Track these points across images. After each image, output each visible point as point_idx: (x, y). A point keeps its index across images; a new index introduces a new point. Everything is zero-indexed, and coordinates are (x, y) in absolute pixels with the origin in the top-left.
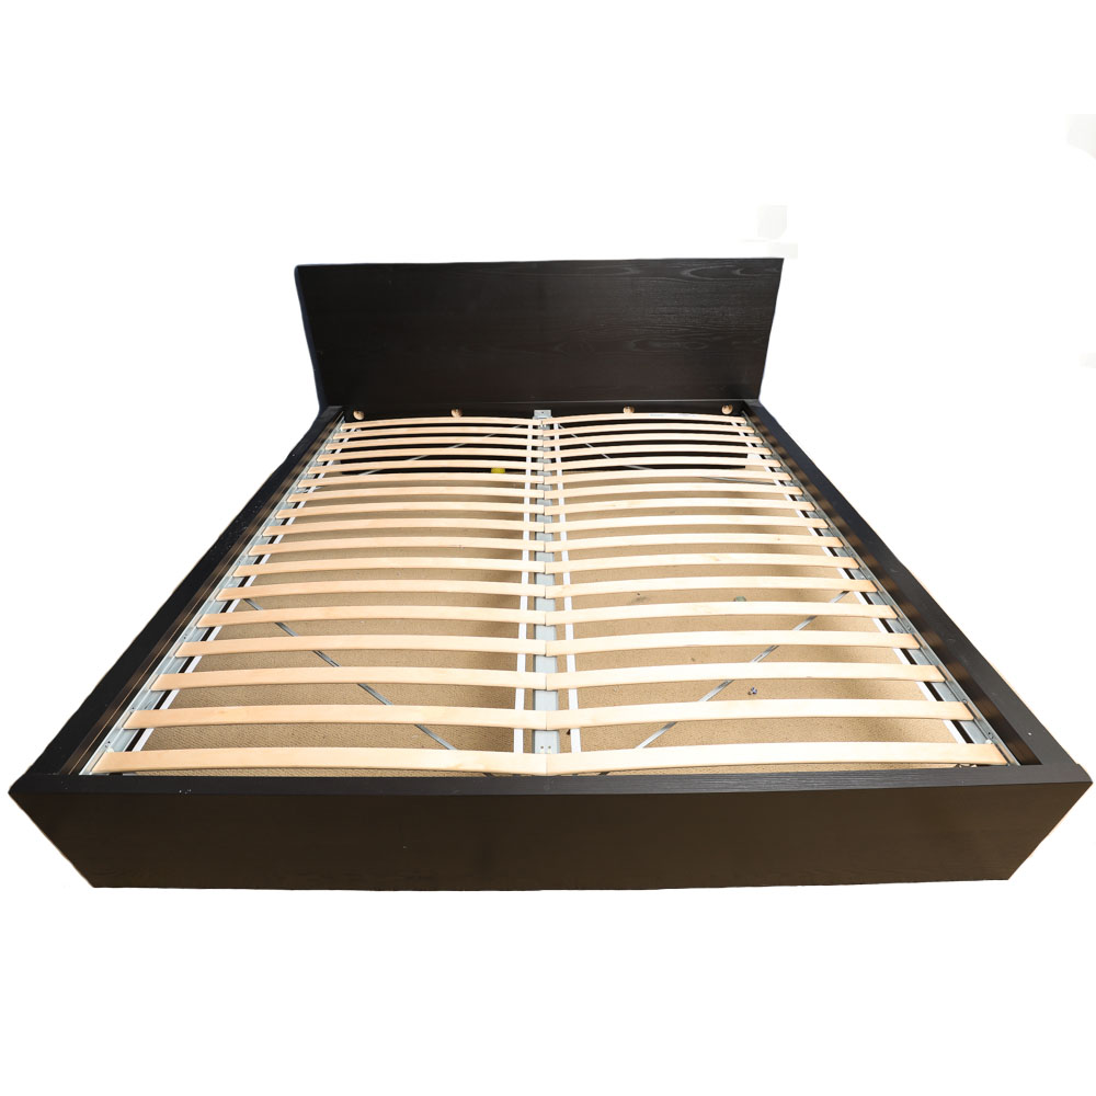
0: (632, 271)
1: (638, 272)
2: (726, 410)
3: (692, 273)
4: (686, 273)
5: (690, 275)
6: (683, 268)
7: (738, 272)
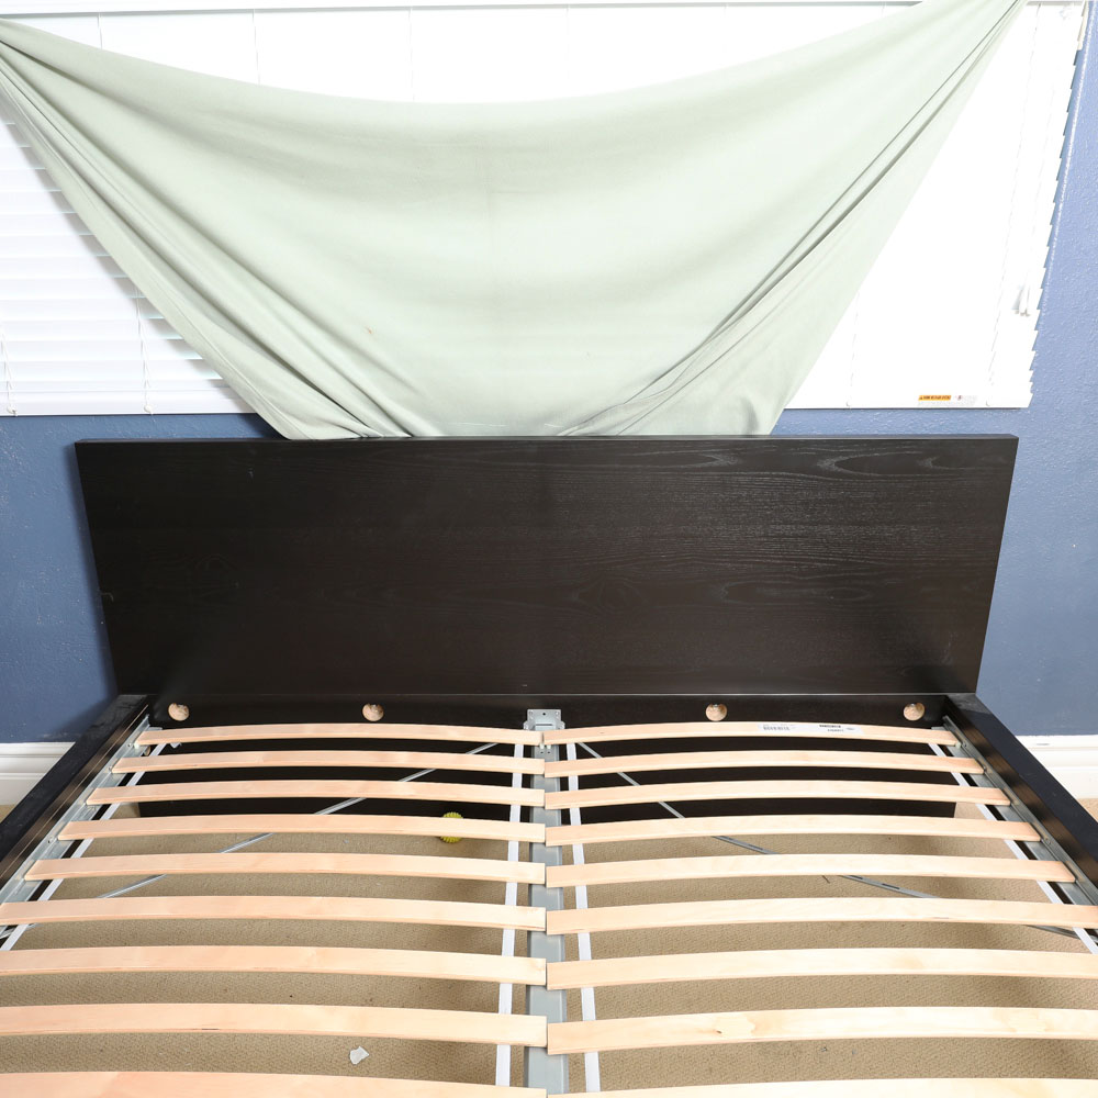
0: (721, 460)
1: (732, 462)
2: (911, 713)
3: (838, 464)
4: (828, 464)
5: (835, 468)
6: (822, 456)
7: (928, 463)
